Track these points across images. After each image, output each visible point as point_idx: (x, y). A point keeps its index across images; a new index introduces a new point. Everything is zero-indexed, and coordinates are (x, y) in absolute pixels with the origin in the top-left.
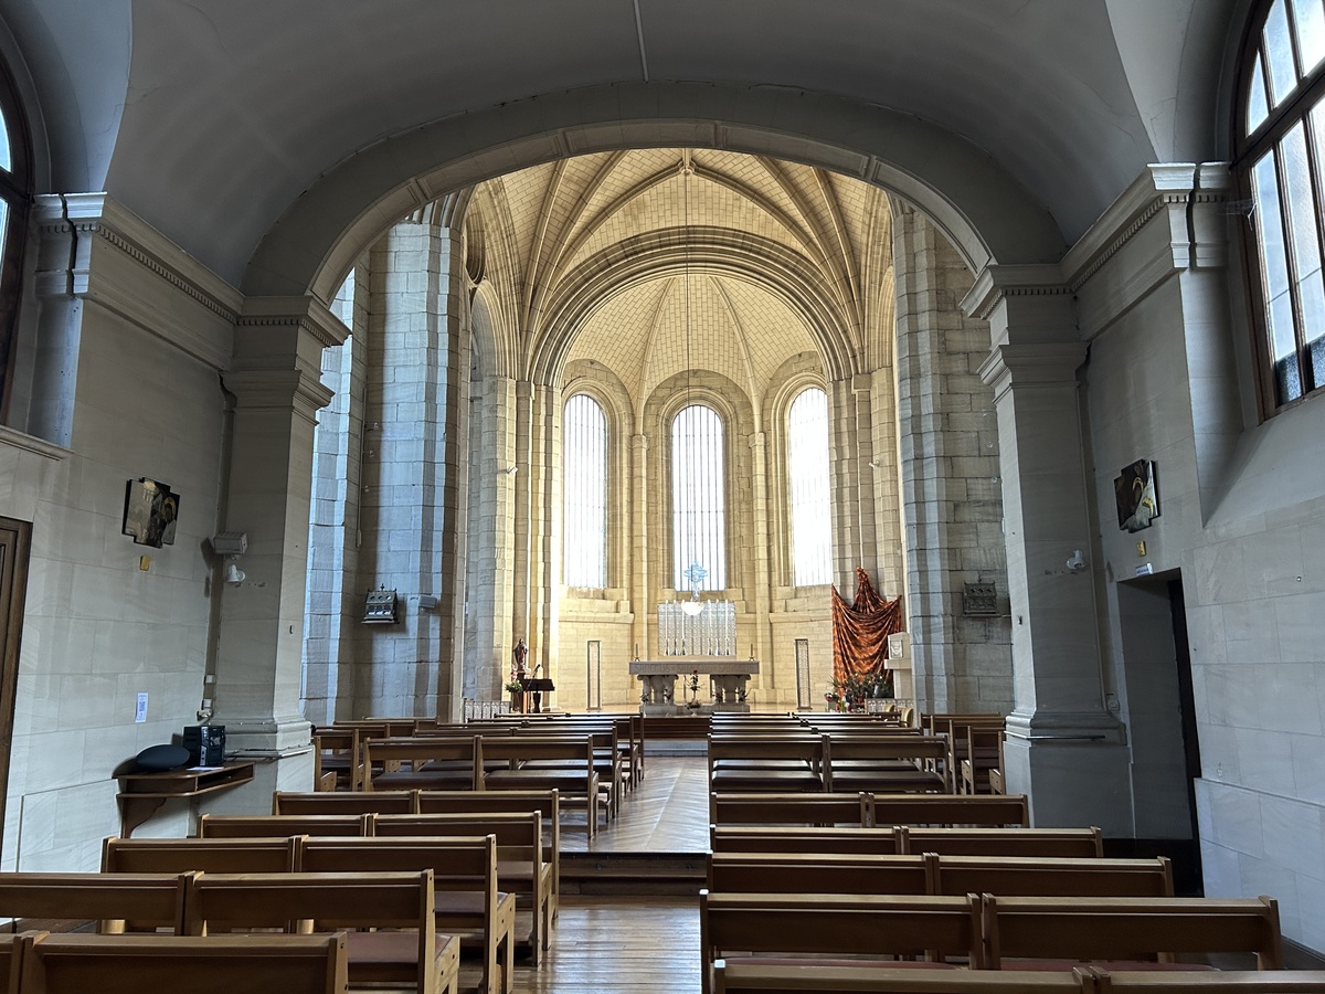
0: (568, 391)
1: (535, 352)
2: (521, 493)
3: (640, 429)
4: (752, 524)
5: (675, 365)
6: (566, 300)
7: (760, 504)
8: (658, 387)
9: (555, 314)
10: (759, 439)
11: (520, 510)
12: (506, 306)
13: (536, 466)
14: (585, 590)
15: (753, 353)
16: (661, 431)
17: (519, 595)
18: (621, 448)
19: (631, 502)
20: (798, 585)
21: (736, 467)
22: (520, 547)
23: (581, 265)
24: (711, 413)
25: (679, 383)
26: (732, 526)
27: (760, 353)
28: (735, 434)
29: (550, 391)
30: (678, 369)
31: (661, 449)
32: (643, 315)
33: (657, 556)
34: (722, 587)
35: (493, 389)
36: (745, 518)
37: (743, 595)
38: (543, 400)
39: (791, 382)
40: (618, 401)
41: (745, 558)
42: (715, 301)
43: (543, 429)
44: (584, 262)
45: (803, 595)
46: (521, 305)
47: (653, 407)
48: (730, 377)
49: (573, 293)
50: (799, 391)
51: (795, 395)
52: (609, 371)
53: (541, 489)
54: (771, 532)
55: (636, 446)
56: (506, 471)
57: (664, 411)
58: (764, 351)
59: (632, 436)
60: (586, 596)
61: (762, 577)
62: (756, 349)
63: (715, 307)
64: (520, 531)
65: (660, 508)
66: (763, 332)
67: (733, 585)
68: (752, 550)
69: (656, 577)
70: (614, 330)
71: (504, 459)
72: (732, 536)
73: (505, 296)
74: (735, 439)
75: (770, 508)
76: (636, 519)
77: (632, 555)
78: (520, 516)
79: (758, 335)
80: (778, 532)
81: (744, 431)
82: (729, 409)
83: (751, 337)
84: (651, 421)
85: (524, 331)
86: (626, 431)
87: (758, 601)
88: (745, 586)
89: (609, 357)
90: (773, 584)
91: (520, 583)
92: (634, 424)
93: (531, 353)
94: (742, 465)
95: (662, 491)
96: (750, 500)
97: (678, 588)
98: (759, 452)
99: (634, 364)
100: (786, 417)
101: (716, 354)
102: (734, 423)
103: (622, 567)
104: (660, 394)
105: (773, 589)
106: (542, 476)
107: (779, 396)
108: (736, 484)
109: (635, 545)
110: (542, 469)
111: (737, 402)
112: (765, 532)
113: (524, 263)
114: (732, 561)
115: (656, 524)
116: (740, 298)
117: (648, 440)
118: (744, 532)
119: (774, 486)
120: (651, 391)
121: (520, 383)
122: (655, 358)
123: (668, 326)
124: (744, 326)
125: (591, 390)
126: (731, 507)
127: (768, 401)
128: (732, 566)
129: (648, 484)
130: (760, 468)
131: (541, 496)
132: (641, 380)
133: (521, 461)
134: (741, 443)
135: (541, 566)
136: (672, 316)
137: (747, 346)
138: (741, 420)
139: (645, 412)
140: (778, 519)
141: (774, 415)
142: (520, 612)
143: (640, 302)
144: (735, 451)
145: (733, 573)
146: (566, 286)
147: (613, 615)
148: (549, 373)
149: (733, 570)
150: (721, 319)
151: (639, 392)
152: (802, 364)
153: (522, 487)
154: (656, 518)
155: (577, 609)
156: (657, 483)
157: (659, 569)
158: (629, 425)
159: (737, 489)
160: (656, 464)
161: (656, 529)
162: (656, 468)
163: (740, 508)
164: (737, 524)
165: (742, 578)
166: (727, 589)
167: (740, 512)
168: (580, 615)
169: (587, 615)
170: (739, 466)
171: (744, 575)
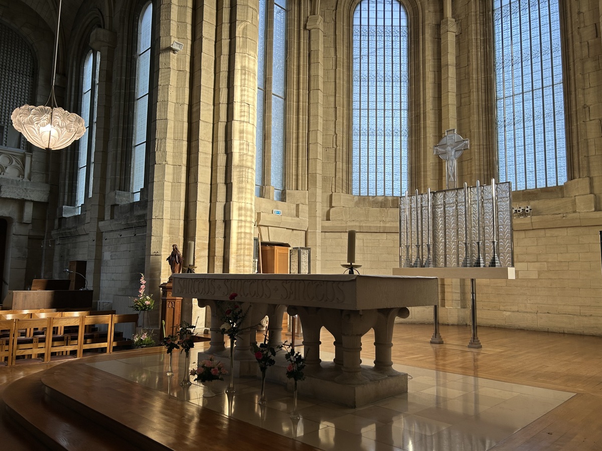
11: (194, 95)
13: (218, 41)
14: (380, 199)
18: (424, 39)
21: (575, 16)
34: (563, 180)
37: (591, 187)
53: (224, 67)
55: (443, 32)
64: (194, 119)
65: (474, 96)
67: (577, 175)
76: (444, 116)
78: (195, 102)
88: (594, 174)
92: (440, 9)
95: (475, 76)
103: (425, 171)
108: (577, 37)
110: (225, 43)
114: (575, 142)
115: (469, 117)
117: (458, 22)
129: (458, 74)
131: (223, 75)
133: (198, 37)
153: (197, 67)
154: (469, 109)
155: (362, 219)
156: (471, 68)
157: (473, 168)
158: (435, 12)
159: (577, 43)
160: (468, 48)
161: (469, 122)
162: (469, 52)
163: (583, 69)
164: (580, 90)
165: (588, 163)
166: (570, 182)
167: (583, 75)
168: (364, 225)
169: (372, 225)
170: (579, 13)
171: (592, 159)
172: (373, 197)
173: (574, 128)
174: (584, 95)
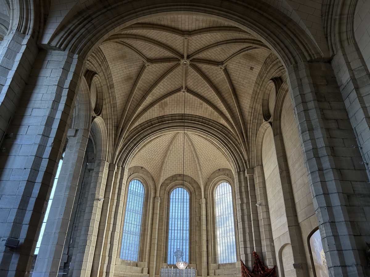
0: (132, 177)
1: (119, 154)
2: (104, 211)
3: (158, 195)
4: (200, 236)
5: (173, 172)
6: (134, 136)
7: (204, 227)
8: (166, 180)
9: (129, 140)
10: (204, 201)
11: (102, 218)
12: (110, 134)
13: (113, 199)
14: (129, 262)
15: (202, 168)
16: (166, 196)
17: (96, 259)
18: (150, 201)
19: (152, 224)
20: (220, 263)
21: (194, 212)
22: (100, 236)
23: (141, 124)
24: (185, 191)
25: (174, 179)
26: (192, 236)
27: (204, 169)
28: (194, 198)
29: (123, 169)
30: (173, 173)
31: (165, 203)
32: (162, 152)
33: (161, 248)
35: (99, 165)
36: (197, 233)
37: (196, 267)
38: (120, 172)
39: (216, 179)
40: (151, 183)
41: (197, 250)
42: (189, 148)
43: (118, 184)
44: (143, 123)
45: (222, 268)
46: (116, 135)
47: (163, 187)
48: (193, 178)
49: (137, 134)
50: (219, 183)
51: (217, 185)
52: (148, 172)
53: (114, 210)
54: (208, 239)
55: (156, 201)
56: (99, 200)
57: (168, 188)
58: (206, 168)
59: (155, 197)
60: (129, 264)
61: (204, 259)
62: (203, 167)
63: (189, 151)
64: (101, 228)
65: (163, 227)
66: (206, 161)
67: (192, 262)
68: (200, 247)
69: (160, 257)
70: (152, 156)
71: (99, 194)
72: (192, 241)
73: (110, 130)
74: (194, 201)
75: (208, 229)
76: (153, 232)
77: (150, 247)
78: (102, 221)
79: (204, 162)
80: (211, 239)
81: (198, 198)
82: (192, 189)
83: (201, 162)
84: (162, 192)
85: (116, 145)
86: (152, 195)
87: (203, 270)
88: (197, 263)
89: (148, 167)
90: (209, 262)
91: (97, 253)
92: (155, 193)
93: (117, 153)
94: (197, 211)
95: (165, 220)
96: (200, 226)
97: (169, 263)
98: (204, 206)
99: (157, 170)
100: (214, 193)
101: (188, 168)
102: (194, 194)
103: (146, 252)
104: (166, 182)
105: (209, 264)
106: (115, 204)
107: (211, 185)
108: (194, 219)
109: (152, 243)
110: (115, 201)
111: (195, 186)
112: (206, 239)
113: (119, 119)
114: (192, 252)
115: (161, 234)
116: (198, 147)
117: (161, 200)
118: (197, 239)
119: (210, 220)
120: (163, 181)
121: (111, 165)
122: (166, 168)
123: (171, 157)
124: (199, 158)
125: (140, 178)
126: (192, 228)
127: (207, 187)
128: (192, 254)
129: (159, 217)
130: (204, 212)
131: (113, 213)
132: (160, 176)
133: (106, 196)
134: (196, 203)
135: (109, 246)
136: (173, 153)
137: (200, 165)
138: (197, 193)
139: (160, 189)
140: (211, 234)
141: (209, 192)
142: (95, 269)
143: (162, 146)
144: (194, 205)
145: (192, 257)
146: (135, 131)
147: (140, 274)
148: (124, 162)
149: (192, 256)
150: (191, 156)
151: (159, 180)
152: (220, 173)
153: (105, 208)
154: (162, 231)
155: (124, 270)
156: (163, 217)
157: (161, 254)
158: (154, 193)
159: (194, 221)
160: (163, 209)
161: (161, 236)
162: (163, 211)
163: (196, 229)
164: (194, 235)
165: (196, 259)
166: (190, 264)
167: (195, 230)
168: (126, 273)
169: (128, 274)
170: (196, 211)
171: (197, 258)
172: (127, 261)
173: (192, 246)
174: (196, 237)
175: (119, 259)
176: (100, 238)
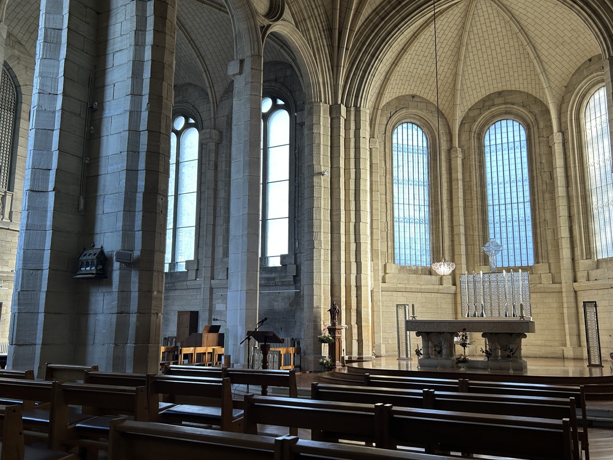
0: (394, 119)
1: (346, 83)
2: (335, 190)
3: (456, 143)
4: (554, 209)
5: (483, 90)
6: (368, 38)
7: (561, 191)
8: (470, 110)
9: (360, 50)
10: (557, 138)
11: (334, 203)
13: (347, 169)
15: (546, 67)
16: (474, 143)
17: (335, 268)
18: (440, 159)
19: (451, 200)
20: (600, 257)
21: (538, 164)
22: (335, 232)
23: (377, 8)
24: (516, 124)
25: (487, 104)
26: (537, 212)
27: (553, 66)
28: (536, 136)
29: (358, 111)
30: (484, 93)
31: (474, 157)
32: (449, 53)
33: (473, 240)
34: (531, 263)
35: (311, 113)
36: (548, 205)
37: (550, 269)
38: (352, 118)
39: (583, 85)
40: (434, 122)
41: (549, 237)
42: (508, 28)
43: (353, 140)
44: (380, 5)
45: (605, 266)
46: (331, 46)
47: (466, 125)
48: (530, 92)
49: (373, 31)
50: (592, 91)
51: (588, 96)
52: (428, 102)
53: (352, 186)
54: (572, 214)
55: (453, 156)
56: (321, 174)
57: (475, 127)
58: (557, 63)
59: (450, 150)
60: (415, 272)
61: (566, 252)
62: (550, 62)
63: (509, 33)
64: (335, 219)
65: (475, 203)
66: (554, 47)
67: (540, 260)
68: (555, 231)
69: (474, 257)
70: (428, 68)
71: (319, 164)
72: (538, 221)
74: (537, 141)
75: (570, 194)
76: (455, 213)
77: (452, 241)
78: (334, 208)
79: (550, 51)
80: (579, 213)
81: (545, 134)
82: (530, 118)
83: (544, 53)
84: (465, 136)
85: (335, 68)
86: (444, 146)
87: (563, 273)
88: (551, 261)
89: (427, 91)
90: (576, 258)
91: (335, 259)
92: (451, 140)
93: (341, 82)
94: (544, 161)
95: (476, 189)
96: (552, 190)
98: (558, 149)
99: (448, 94)
100: (582, 115)
101: (516, 75)
102: (536, 128)
104: (472, 114)
105: (576, 262)
106: (353, 176)
107: (574, 99)
108: (540, 177)
109: (455, 233)
110: (353, 171)
111: (536, 110)
112: (566, 214)
113: (329, 13)
114: (539, 241)
115: (472, 216)
116: (529, 21)
117: (463, 152)
118: (548, 216)
119: (573, 175)
120: (464, 113)
121: (334, 107)
122: (465, 87)
123: (472, 58)
124: (537, 45)
125: (414, 118)
126: (536, 197)
127: (564, 106)
128: (539, 245)
129: (464, 185)
130: (559, 162)
131: (352, 192)
132: (454, 105)
133: (335, 166)
134: (542, 144)
135: (353, 246)
136: (474, 49)
137: (541, 62)
138: (541, 125)
139: (460, 130)
140: (578, 203)
141: (570, 115)
142: (336, 281)
143: (446, 42)
144: (537, 151)
145: (540, 251)
146: (366, 27)
147: (437, 287)
149: (540, 249)
150: (516, 44)
151: (454, 114)
152: (592, 67)
153: (335, 186)
154: (472, 211)
155: (406, 282)
156: (472, 183)
157: (476, 251)
158: (447, 141)
159: (540, 181)
160: (470, 169)
161: (472, 219)
162: (470, 172)
163: (543, 198)
164: (541, 210)
165: (548, 254)
166: (536, 265)
167: (543, 201)
168: (408, 286)
169: (413, 287)
170: (541, 163)
171: (549, 252)
172: (409, 267)
173: (538, 231)
174: (544, 213)
175: (392, 265)
176: (335, 235)
